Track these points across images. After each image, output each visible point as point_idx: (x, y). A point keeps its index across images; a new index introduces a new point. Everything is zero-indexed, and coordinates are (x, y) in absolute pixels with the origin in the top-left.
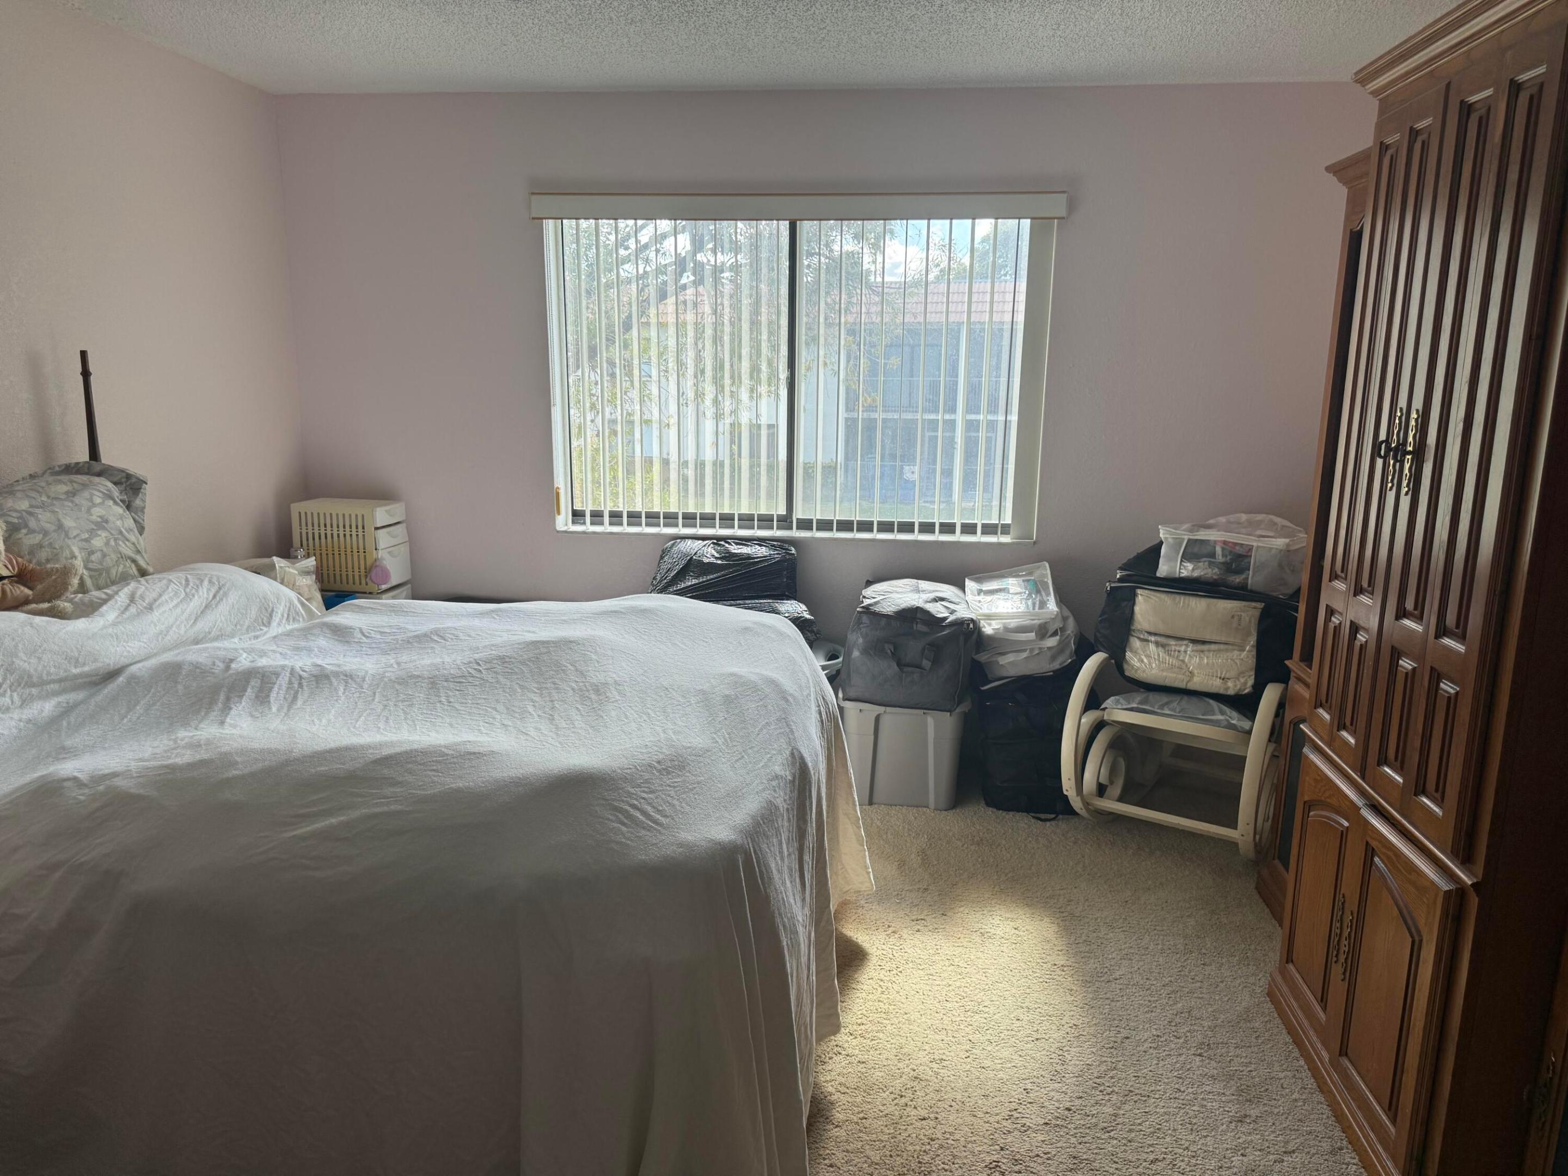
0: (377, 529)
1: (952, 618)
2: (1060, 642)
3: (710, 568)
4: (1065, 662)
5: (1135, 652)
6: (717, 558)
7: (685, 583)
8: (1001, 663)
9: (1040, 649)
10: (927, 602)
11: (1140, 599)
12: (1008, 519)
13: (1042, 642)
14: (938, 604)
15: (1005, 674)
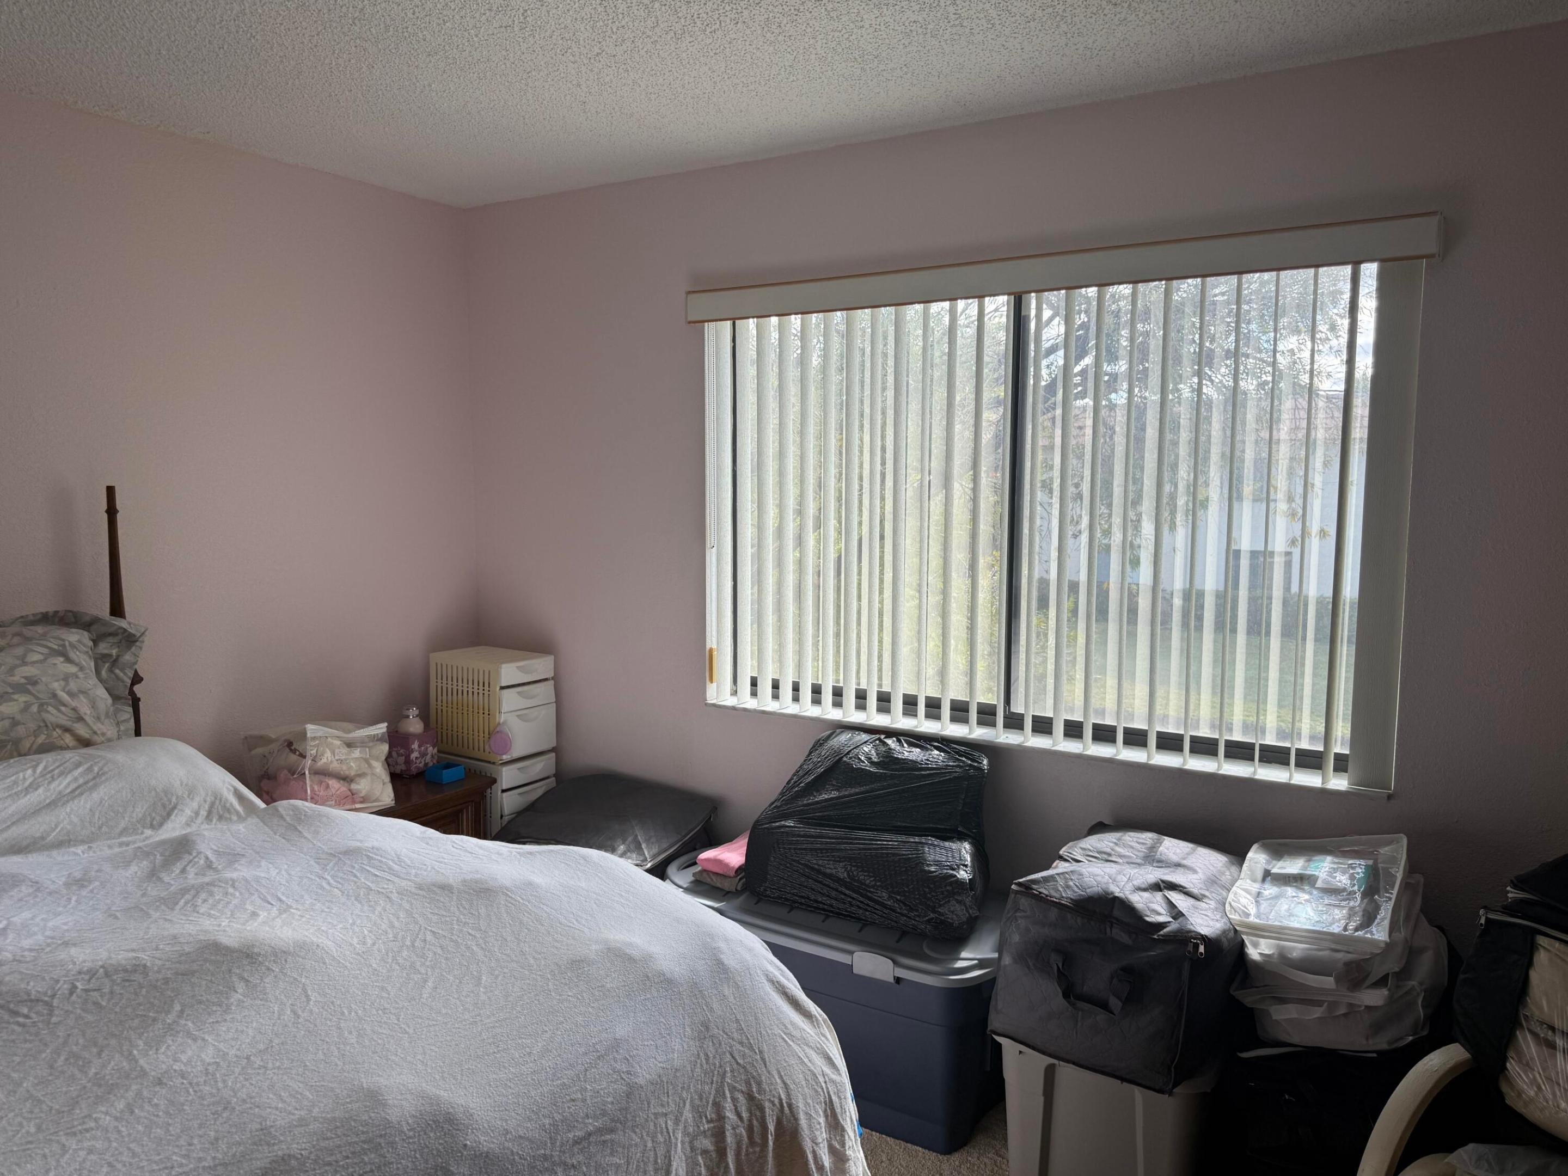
0: (502, 688)
1: (1174, 926)
2: (1391, 1000)
3: (859, 776)
4: (1401, 1038)
5: (1527, 1066)
6: (872, 763)
7: (821, 794)
8: (1274, 1018)
9: (1351, 1005)
10: (1140, 889)
11: (1541, 958)
12: (1340, 747)
13: (1357, 994)
14: (1159, 896)
15: (1284, 1037)
